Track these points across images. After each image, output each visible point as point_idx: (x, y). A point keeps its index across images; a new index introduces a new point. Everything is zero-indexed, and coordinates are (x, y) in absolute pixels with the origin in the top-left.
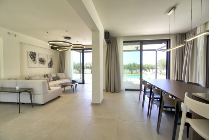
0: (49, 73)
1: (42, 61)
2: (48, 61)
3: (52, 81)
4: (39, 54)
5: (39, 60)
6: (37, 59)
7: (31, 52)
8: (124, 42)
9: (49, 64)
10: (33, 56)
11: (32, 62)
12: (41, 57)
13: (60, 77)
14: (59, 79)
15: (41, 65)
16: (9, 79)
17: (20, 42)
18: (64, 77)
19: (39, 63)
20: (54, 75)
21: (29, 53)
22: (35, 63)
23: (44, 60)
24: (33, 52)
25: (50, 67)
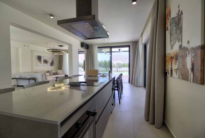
0: (51, 70)
1: (46, 62)
2: (50, 61)
3: (52, 75)
4: (43, 57)
5: (44, 61)
6: (42, 60)
7: (38, 56)
8: (98, 48)
9: (51, 63)
10: (39, 58)
11: (39, 62)
12: (45, 59)
13: (59, 73)
14: (58, 74)
15: (45, 64)
16: (25, 73)
17: (31, 50)
18: (62, 73)
19: (44, 63)
20: (54, 72)
21: (37, 56)
22: (41, 63)
23: (47, 61)
24: (39, 56)
25: (51, 66)
